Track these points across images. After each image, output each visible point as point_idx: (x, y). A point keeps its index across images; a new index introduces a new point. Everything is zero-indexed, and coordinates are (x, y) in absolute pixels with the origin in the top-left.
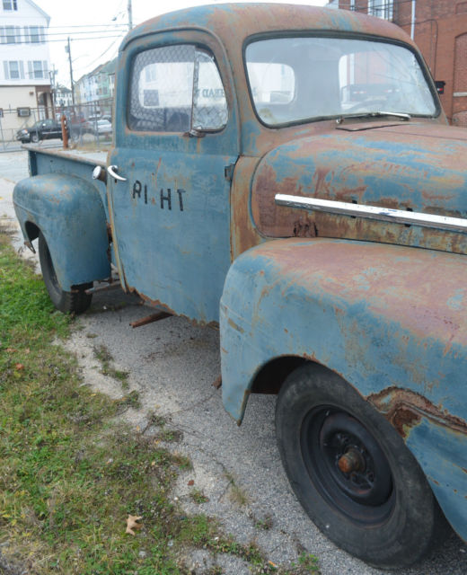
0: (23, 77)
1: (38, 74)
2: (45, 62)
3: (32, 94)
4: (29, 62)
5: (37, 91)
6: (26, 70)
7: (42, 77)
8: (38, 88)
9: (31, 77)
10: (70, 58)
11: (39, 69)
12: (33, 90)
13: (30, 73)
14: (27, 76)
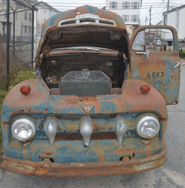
0: (129, 21)
1: (135, 20)
2: (138, 16)
3: (131, 28)
4: (132, 16)
5: (133, 27)
6: (130, 18)
7: (136, 21)
8: (134, 25)
9: (132, 21)
10: (150, 14)
11: (135, 18)
12: (132, 26)
13: (132, 20)
14: (130, 21)
